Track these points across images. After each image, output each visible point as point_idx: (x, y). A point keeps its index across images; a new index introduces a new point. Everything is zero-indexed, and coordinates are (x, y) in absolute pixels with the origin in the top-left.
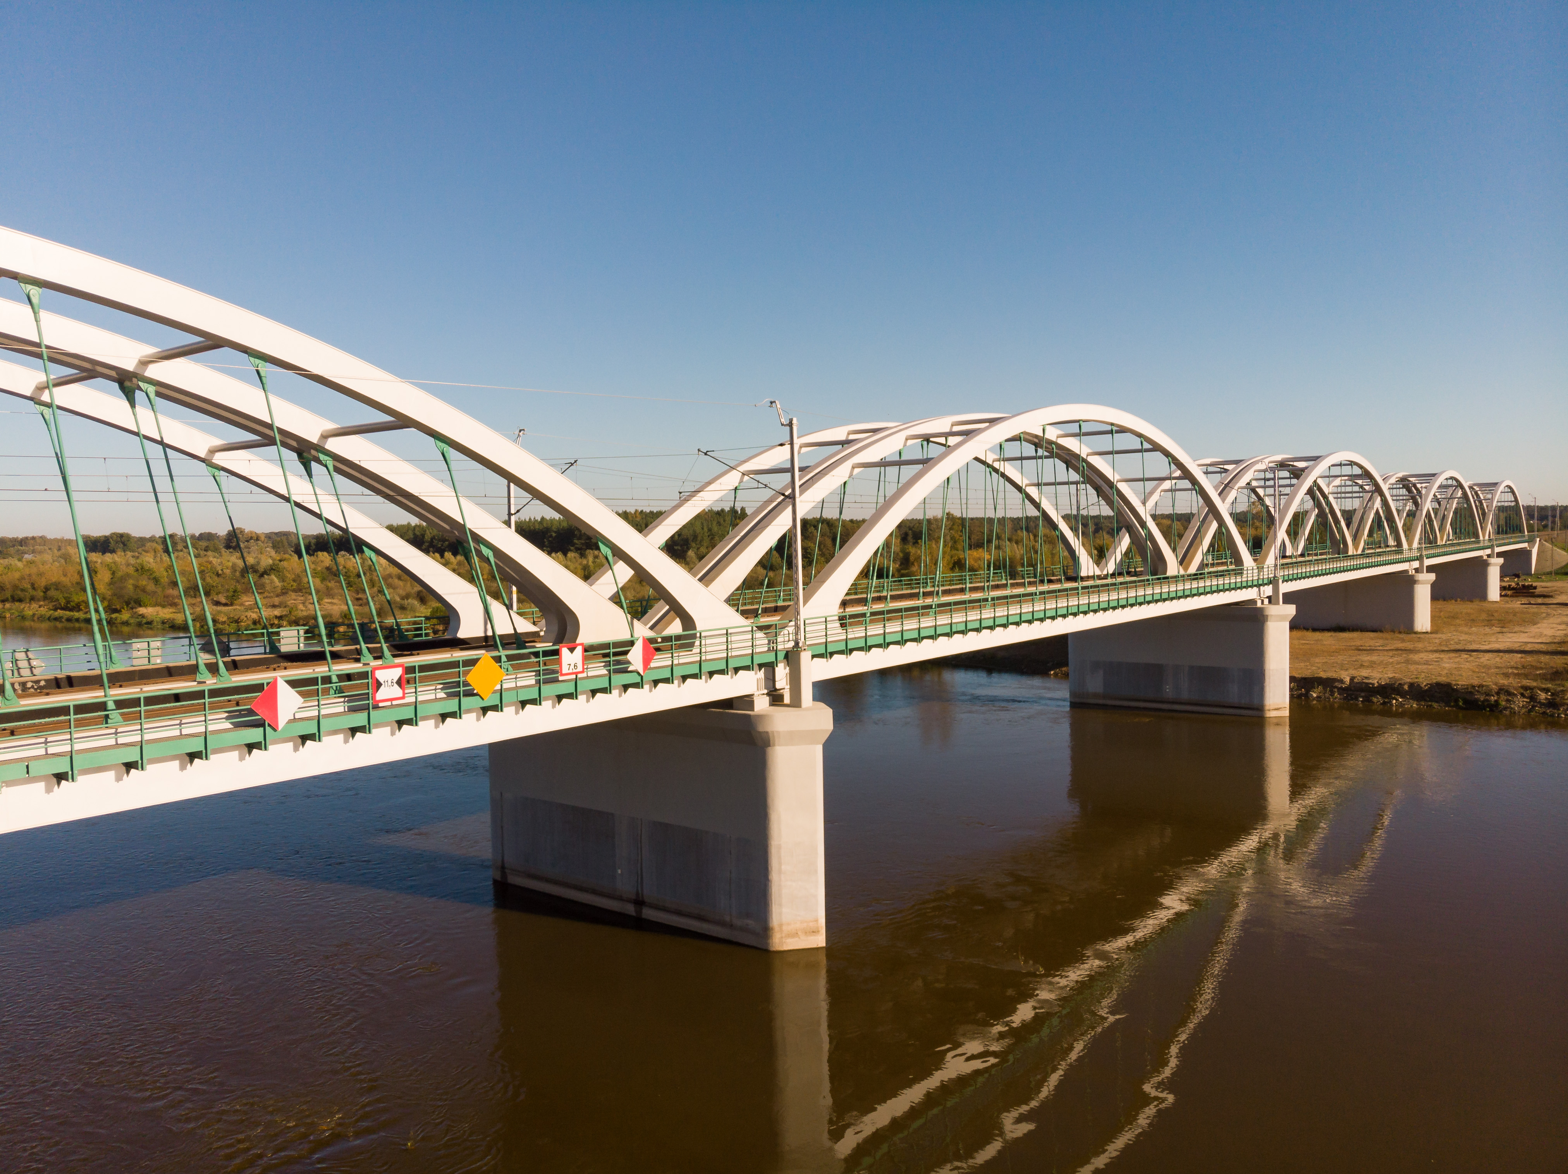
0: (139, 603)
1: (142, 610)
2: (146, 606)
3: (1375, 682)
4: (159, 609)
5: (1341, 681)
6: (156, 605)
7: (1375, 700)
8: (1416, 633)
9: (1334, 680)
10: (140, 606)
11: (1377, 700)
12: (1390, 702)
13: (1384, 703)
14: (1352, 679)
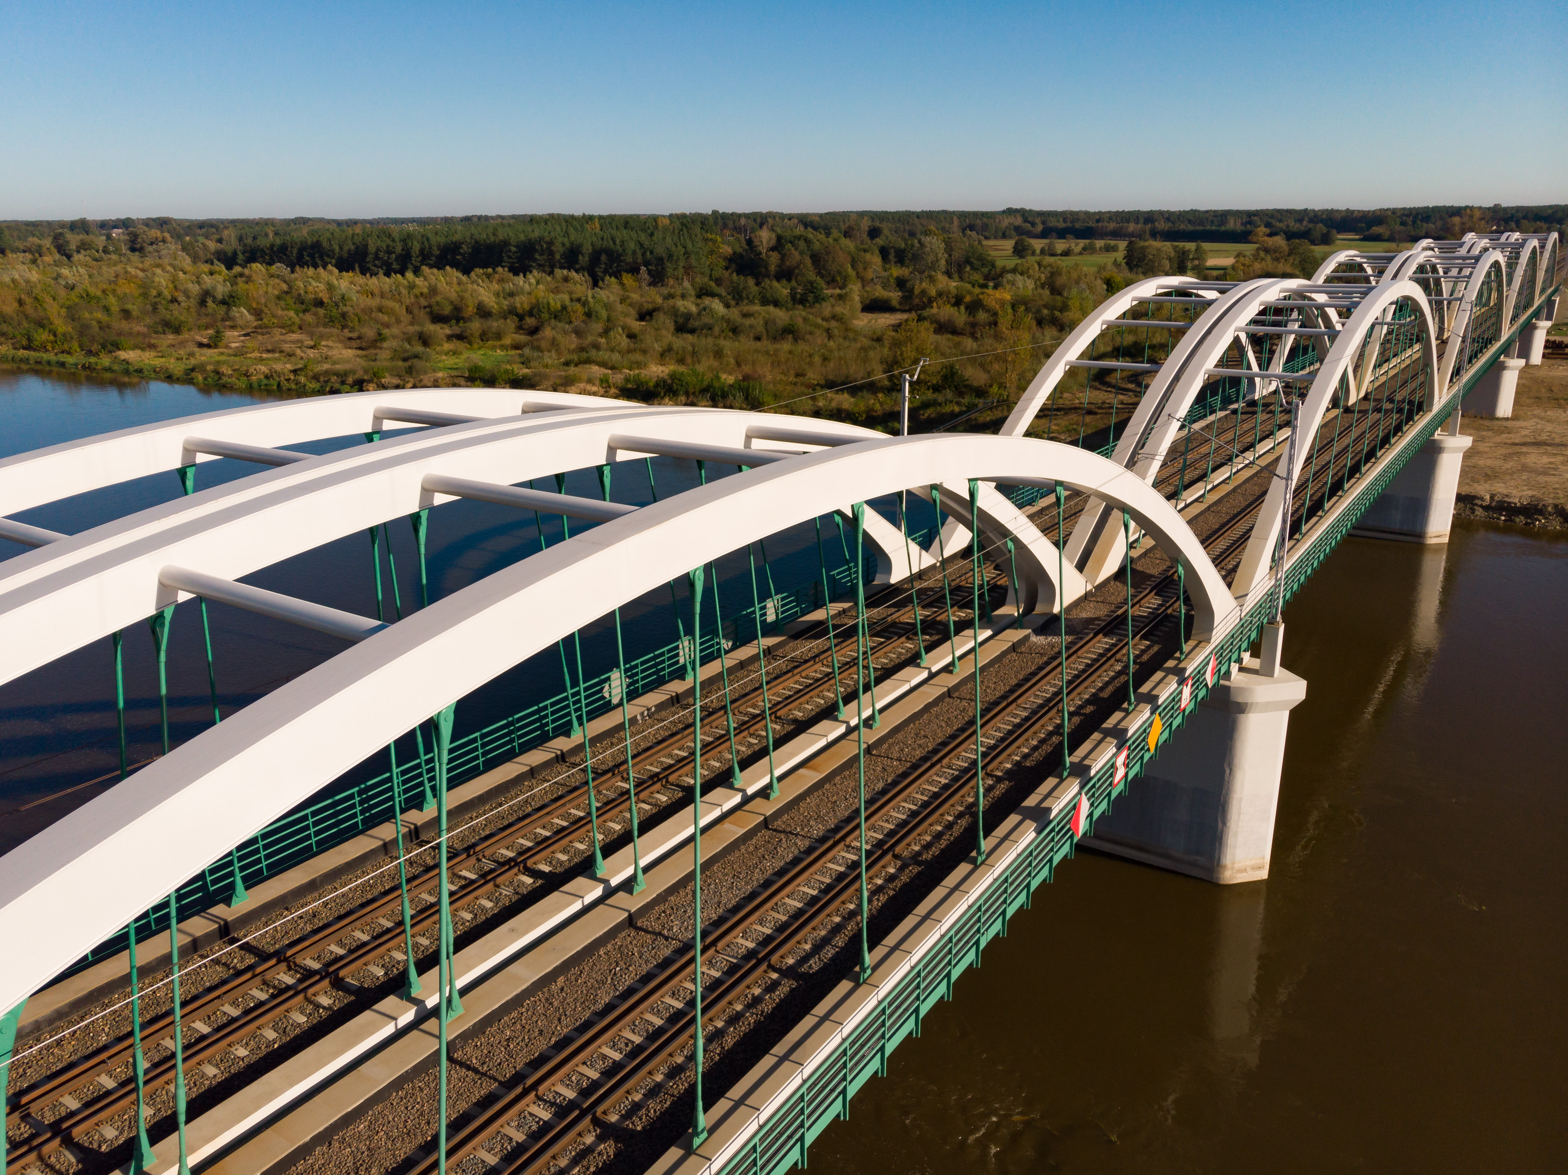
0: (117, 346)
1: (123, 355)
2: (125, 349)
3: (1517, 501)
4: (138, 352)
5: (1482, 499)
6: (135, 347)
7: (1517, 520)
8: (1498, 419)
9: (1474, 497)
10: (119, 349)
11: (1520, 520)
12: (1533, 523)
13: (1527, 524)
14: (1492, 497)
